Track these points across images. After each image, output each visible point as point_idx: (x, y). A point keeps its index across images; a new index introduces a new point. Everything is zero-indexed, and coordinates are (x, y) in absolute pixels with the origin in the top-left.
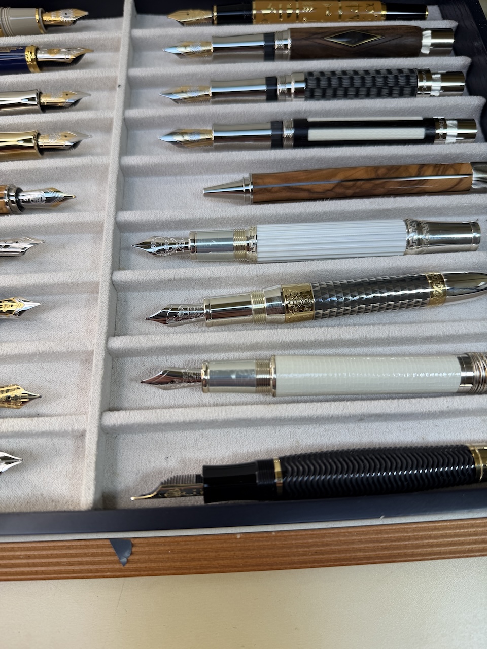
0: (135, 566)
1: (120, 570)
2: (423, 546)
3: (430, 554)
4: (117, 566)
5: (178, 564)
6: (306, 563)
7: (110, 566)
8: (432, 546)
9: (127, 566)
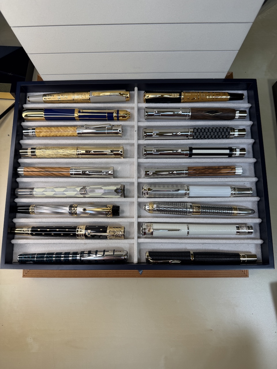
0: (144, 275)
1: (140, 276)
2: (216, 274)
3: (218, 276)
4: (139, 275)
5: (154, 275)
6: (186, 276)
7: (137, 275)
8: (218, 274)
9: (142, 275)
